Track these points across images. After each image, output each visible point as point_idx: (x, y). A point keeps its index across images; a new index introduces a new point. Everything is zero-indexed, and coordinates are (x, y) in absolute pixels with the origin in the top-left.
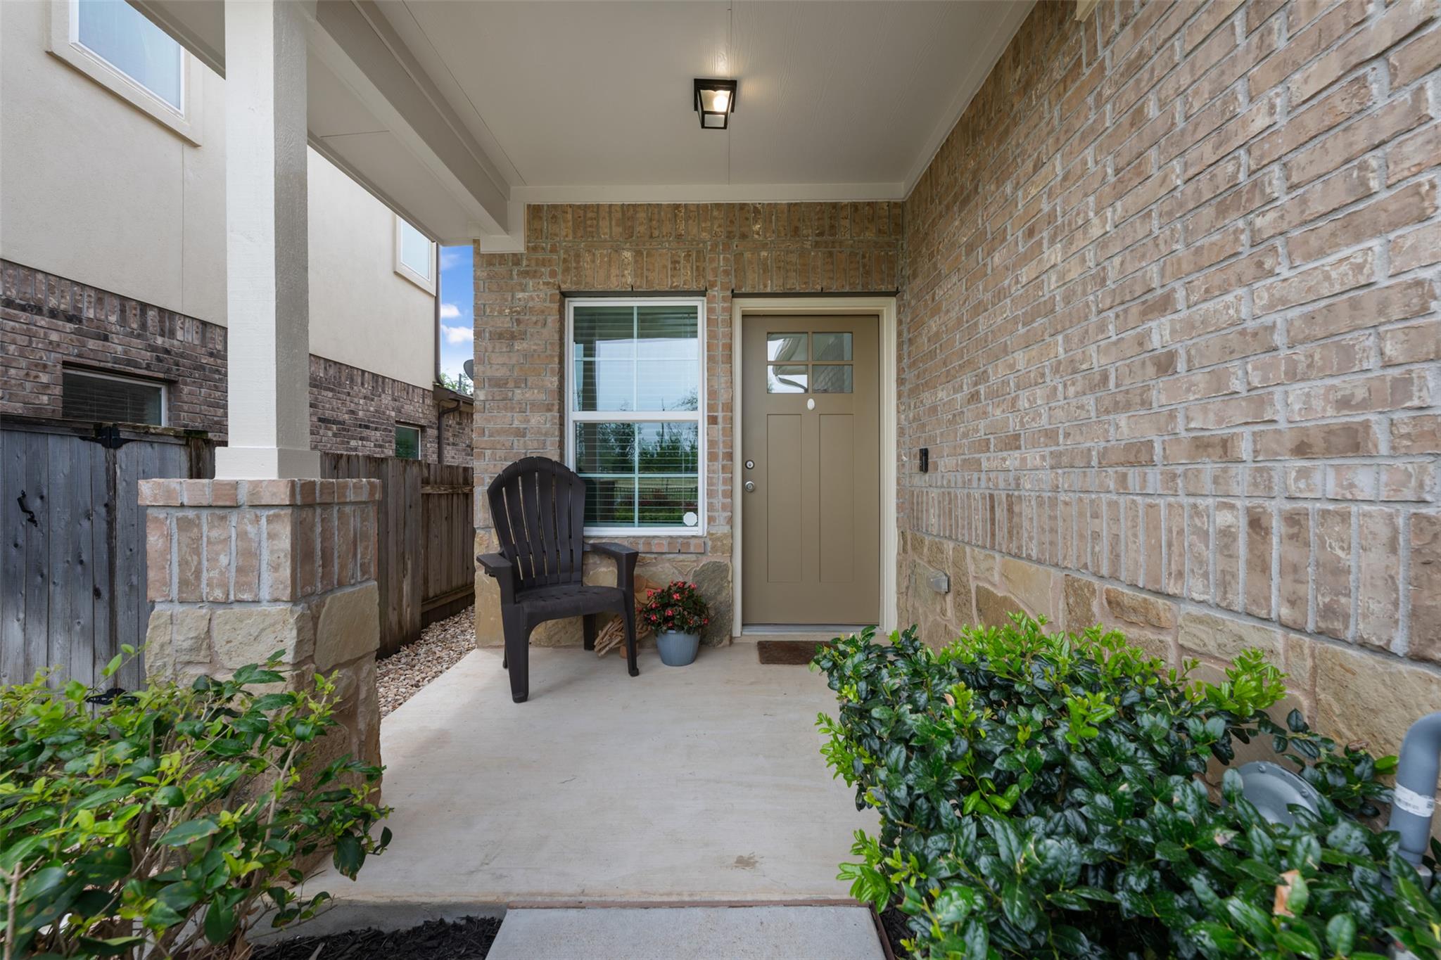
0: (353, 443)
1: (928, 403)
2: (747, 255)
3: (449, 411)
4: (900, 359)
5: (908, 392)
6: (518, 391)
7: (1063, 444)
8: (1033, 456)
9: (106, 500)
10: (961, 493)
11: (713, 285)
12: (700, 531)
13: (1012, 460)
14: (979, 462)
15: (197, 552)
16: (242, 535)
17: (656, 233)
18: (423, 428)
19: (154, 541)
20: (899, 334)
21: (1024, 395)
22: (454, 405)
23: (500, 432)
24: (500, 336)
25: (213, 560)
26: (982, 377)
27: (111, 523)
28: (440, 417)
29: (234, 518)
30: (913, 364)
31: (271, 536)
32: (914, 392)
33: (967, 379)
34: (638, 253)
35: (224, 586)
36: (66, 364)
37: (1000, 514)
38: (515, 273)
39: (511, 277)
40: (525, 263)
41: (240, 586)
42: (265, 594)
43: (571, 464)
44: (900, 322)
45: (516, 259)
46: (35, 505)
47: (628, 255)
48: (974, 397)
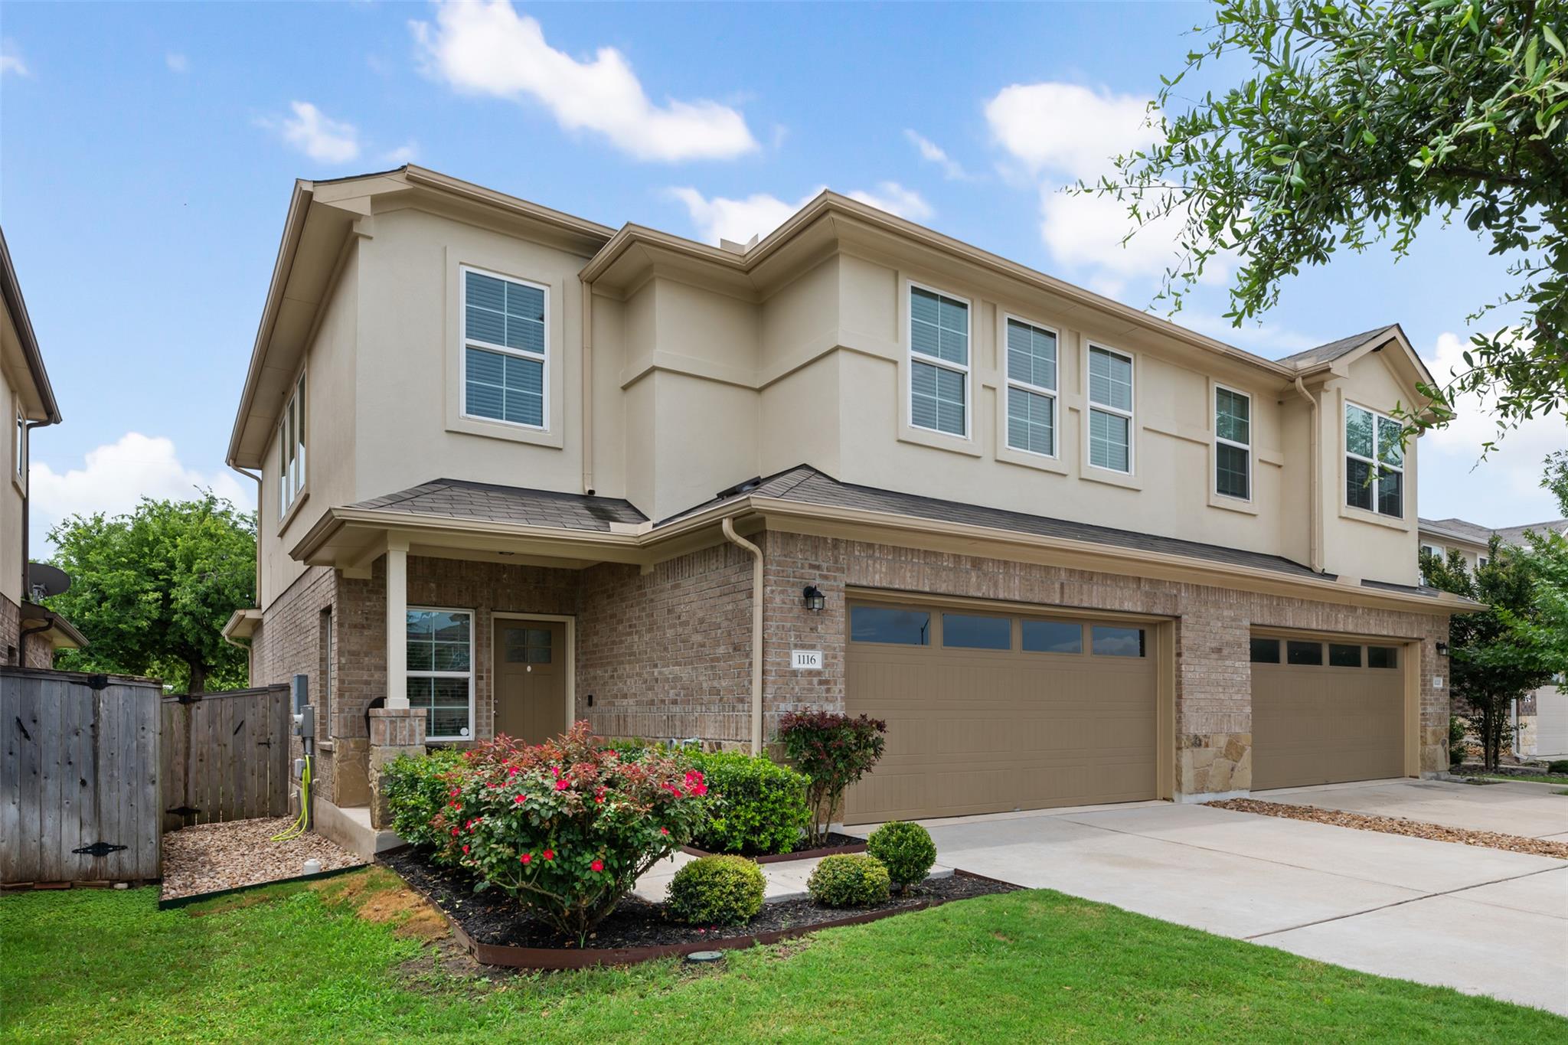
1: (592, 674)
2: (499, 591)
3: (35, 630)
4: (576, 649)
5: (581, 667)
6: (367, 659)
7: (639, 698)
8: (631, 701)
9: (92, 722)
10: (607, 715)
11: (481, 605)
12: (471, 737)
13: (625, 702)
14: (614, 702)
15: (396, 730)
16: (411, 725)
17: (449, 575)
20: (576, 637)
21: (629, 680)
22: (46, 624)
23: (357, 682)
24: (355, 626)
25: (401, 733)
26: (615, 670)
27: (95, 737)
29: (407, 720)
30: (585, 653)
31: (420, 725)
32: (585, 666)
33: (610, 669)
34: (439, 586)
35: (405, 740)
37: (621, 722)
38: (365, 591)
39: (362, 592)
40: (371, 585)
41: (409, 740)
42: (418, 742)
44: (577, 630)
45: (365, 582)
46: (29, 727)
47: (433, 585)
48: (612, 677)
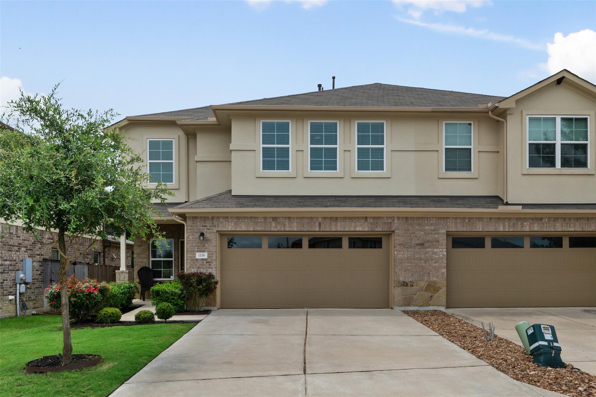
0: (86, 259)
3: (107, 246)
6: (142, 255)
11: (175, 237)
18: (100, 253)
19: (116, 275)
22: (109, 244)
24: (138, 246)
28: (104, 249)
36: (52, 248)
43: (151, 267)
